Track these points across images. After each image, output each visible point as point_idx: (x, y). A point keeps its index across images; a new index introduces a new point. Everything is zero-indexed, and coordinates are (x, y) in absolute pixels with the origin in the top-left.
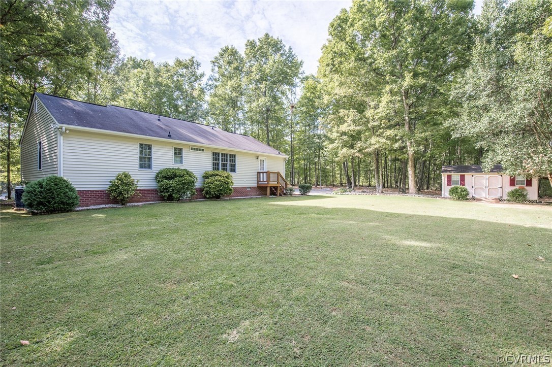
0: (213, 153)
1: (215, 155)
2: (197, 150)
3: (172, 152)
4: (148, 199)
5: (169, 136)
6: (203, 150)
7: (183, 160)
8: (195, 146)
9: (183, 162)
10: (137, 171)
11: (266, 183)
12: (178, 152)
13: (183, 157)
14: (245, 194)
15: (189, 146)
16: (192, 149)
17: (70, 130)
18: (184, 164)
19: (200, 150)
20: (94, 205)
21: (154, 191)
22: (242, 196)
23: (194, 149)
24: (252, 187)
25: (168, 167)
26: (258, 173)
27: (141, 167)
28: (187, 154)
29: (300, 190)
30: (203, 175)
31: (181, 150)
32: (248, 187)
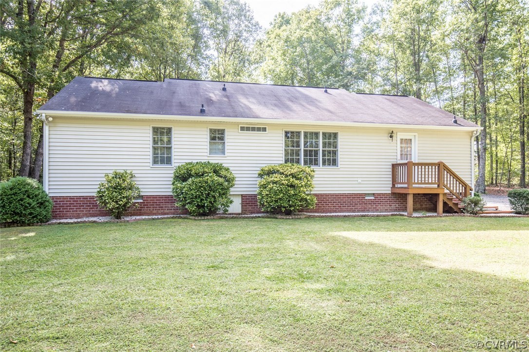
0: (286, 133)
1: (291, 136)
2: (253, 129)
3: (206, 137)
4: (166, 211)
5: (202, 112)
6: (264, 129)
7: (226, 148)
8: (247, 123)
9: (226, 151)
10: (149, 168)
11: (406, 186)
12: (217, 137)
13: (226, 144)
14: (359, 206)
15: (237, 124)
16: (242, 129)
17: (54, 118)
18: (226, 154)
19: (259, 129)
20: (88, 217)
21: (168, 199)
22: (354, 211)
23: (248, 129)
24: (379, 194)
25: (198, 161)
26: (394, 166)
27: (155, 162)
28: (233, 139)
29: (512, 203)
30: (259, 172)
31: (222, 132)
32: (369, 195)
